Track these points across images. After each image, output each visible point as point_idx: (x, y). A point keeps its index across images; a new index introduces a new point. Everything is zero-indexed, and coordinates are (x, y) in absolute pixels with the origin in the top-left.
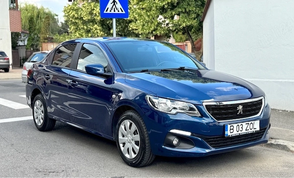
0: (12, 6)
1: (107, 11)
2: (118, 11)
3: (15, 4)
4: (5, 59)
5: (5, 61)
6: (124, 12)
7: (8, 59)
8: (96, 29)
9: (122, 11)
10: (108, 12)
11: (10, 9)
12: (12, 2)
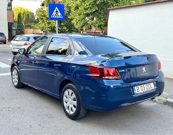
0: (8, 8)
1: (52, 16)
2: (59, 17)
3: (10, 7)
4: (4, 37)
5: (4, 38)
6: (62, 17)
7: (6, 37)
8: (53, 22)
9: (61, 17)
10: (54, 17)
11: (7, 10)
12: (9, 6)
